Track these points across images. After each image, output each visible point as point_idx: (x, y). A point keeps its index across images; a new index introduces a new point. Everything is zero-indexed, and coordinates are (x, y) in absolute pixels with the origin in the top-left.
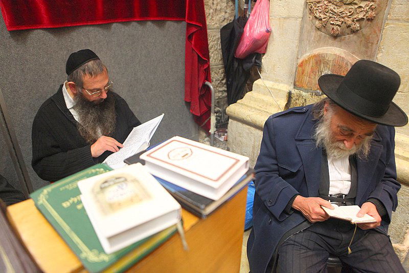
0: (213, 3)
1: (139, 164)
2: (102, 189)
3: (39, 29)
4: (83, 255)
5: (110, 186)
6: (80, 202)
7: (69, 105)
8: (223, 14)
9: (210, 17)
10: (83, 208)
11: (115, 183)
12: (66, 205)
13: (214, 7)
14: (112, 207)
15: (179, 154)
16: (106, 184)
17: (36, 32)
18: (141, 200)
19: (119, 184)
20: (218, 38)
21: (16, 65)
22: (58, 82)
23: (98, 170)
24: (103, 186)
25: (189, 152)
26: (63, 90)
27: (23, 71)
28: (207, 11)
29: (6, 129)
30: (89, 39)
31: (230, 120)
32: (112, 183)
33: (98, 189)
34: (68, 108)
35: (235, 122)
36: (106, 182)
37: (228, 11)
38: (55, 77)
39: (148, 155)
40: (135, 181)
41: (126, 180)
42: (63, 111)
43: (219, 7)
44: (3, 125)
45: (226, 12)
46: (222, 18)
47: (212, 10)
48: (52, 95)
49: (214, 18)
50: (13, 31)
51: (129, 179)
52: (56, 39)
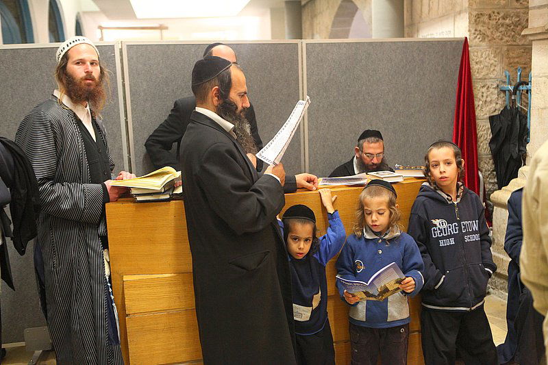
0: (482, 96)
8: (494, 105)
9: (480, 108)
13: (484, 99)
20: (488, 129)
28: (476, 103)
31: (495, 207)
35: (499, 209)
37: (500, 102)
43: (489, 99)
45: (497, 104)
46: (493, 109)
47: (481, 102)
49: (484, 109)
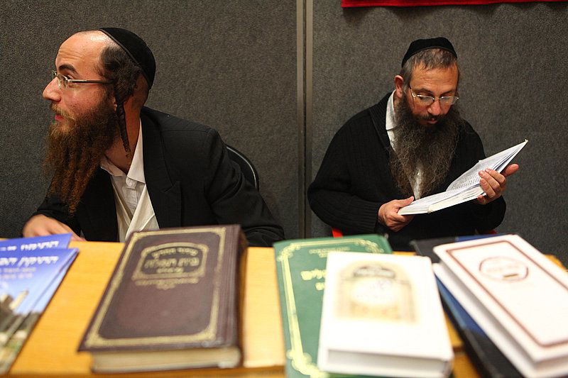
1: (427, 260)
2: (356, 275)
3: (383, 7)
4: (291, 354)
5: (367, 276)
6: (323, 280)
7: (389, 125)
10: (322, 292)
11: (377, 276)
12: (307, 276)
14: (354, 308)
15: (501, 269)
16: (364, 272)
17: (376, 11)
18: (398, 317)
19: (380, 279)
21: (339, 53)
22: (387, 87)
23: (369, 243)
24: (359, 272)
25: (522, 273)
26: (389, 101)
27: (345, 64)
29: (303, 137)
30: (451, 28)
32: (372, 273)
33: (349, 274)
34: (387, 129)
36: (365, 268)
38: (385, 79)
39: (449, 252)
40: (406, 284)
41: (394, 277)
42: (378, 132)
44: (302, 132)
48: (373, 104)
50: (349, 8)
51: (399, 277)
52: (401, 24)
